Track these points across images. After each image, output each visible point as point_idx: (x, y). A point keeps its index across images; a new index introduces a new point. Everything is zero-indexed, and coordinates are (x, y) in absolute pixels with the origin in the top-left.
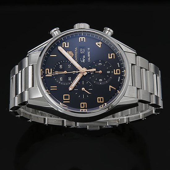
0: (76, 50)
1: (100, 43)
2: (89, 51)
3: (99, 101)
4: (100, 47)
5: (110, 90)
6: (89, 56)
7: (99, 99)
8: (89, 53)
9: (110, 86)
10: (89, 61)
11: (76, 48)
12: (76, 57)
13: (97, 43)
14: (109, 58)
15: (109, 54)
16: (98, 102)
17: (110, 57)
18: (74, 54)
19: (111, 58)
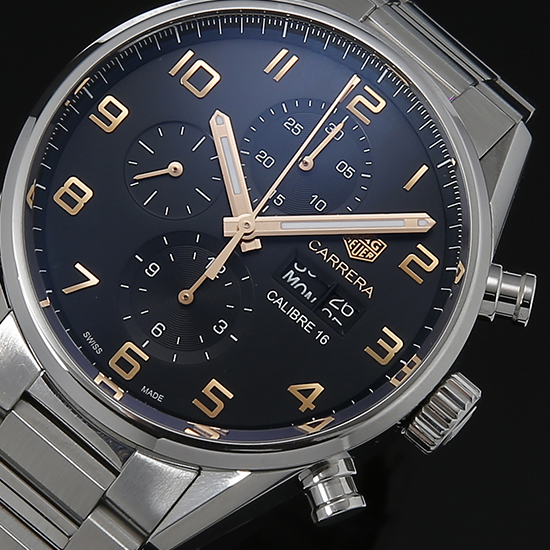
0: (362, 282)
1: (308, 404)
2: (314, 332)
3: (73, 187)
4: (294, 389)
5: (78, 266)
6: (294, 314)
7: (82, 194)
8: (307, 325)
9: (93, 281)
10: (272, 296)
11: (369, 291)
12: (334, 260)
13: (318, 388)
14: (214, 383)
15: (231, 396)
16: (73, 180)
17: (215, 390)
18: (353, 263)
19: (207, 390)
